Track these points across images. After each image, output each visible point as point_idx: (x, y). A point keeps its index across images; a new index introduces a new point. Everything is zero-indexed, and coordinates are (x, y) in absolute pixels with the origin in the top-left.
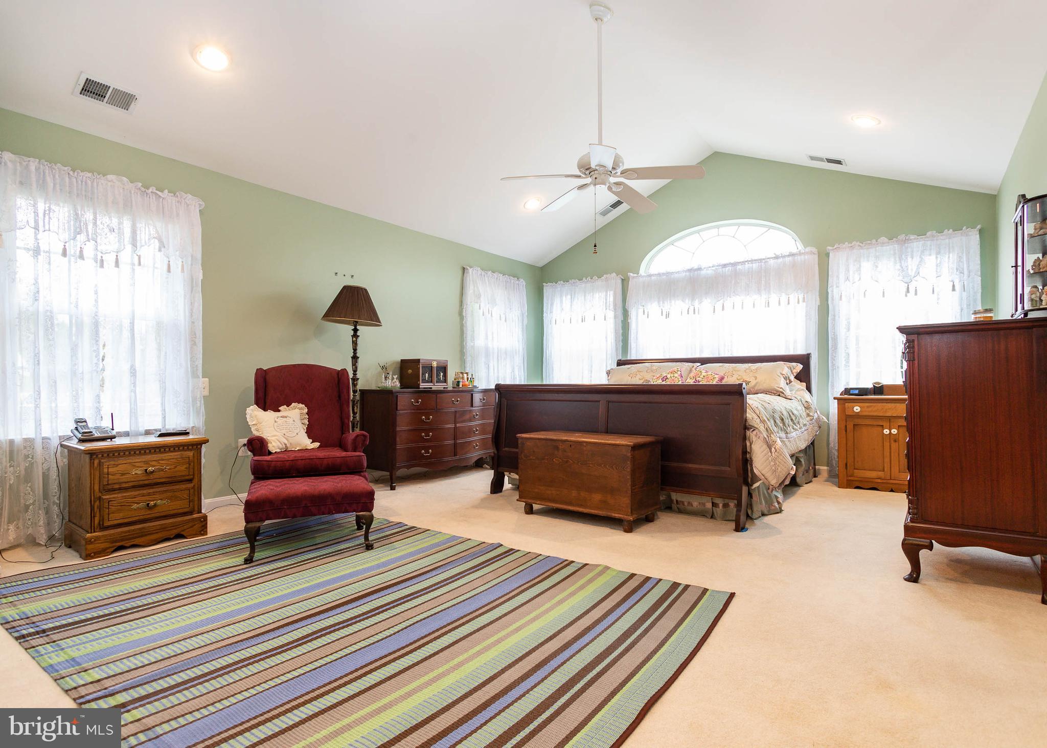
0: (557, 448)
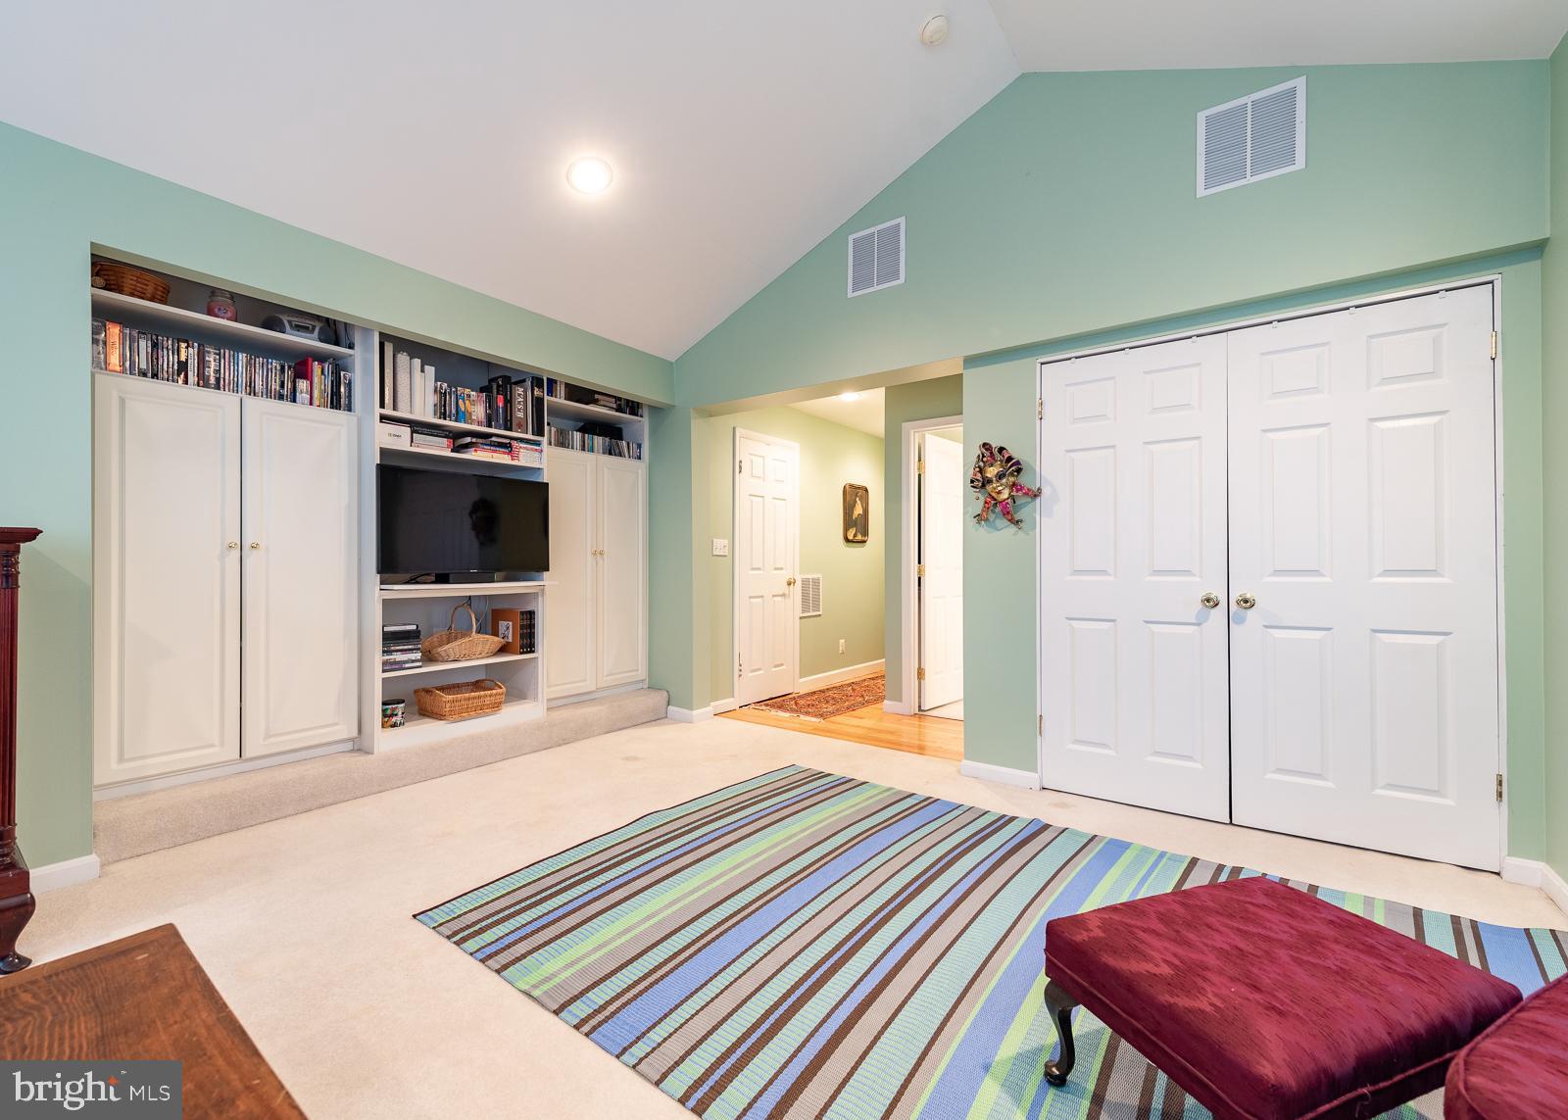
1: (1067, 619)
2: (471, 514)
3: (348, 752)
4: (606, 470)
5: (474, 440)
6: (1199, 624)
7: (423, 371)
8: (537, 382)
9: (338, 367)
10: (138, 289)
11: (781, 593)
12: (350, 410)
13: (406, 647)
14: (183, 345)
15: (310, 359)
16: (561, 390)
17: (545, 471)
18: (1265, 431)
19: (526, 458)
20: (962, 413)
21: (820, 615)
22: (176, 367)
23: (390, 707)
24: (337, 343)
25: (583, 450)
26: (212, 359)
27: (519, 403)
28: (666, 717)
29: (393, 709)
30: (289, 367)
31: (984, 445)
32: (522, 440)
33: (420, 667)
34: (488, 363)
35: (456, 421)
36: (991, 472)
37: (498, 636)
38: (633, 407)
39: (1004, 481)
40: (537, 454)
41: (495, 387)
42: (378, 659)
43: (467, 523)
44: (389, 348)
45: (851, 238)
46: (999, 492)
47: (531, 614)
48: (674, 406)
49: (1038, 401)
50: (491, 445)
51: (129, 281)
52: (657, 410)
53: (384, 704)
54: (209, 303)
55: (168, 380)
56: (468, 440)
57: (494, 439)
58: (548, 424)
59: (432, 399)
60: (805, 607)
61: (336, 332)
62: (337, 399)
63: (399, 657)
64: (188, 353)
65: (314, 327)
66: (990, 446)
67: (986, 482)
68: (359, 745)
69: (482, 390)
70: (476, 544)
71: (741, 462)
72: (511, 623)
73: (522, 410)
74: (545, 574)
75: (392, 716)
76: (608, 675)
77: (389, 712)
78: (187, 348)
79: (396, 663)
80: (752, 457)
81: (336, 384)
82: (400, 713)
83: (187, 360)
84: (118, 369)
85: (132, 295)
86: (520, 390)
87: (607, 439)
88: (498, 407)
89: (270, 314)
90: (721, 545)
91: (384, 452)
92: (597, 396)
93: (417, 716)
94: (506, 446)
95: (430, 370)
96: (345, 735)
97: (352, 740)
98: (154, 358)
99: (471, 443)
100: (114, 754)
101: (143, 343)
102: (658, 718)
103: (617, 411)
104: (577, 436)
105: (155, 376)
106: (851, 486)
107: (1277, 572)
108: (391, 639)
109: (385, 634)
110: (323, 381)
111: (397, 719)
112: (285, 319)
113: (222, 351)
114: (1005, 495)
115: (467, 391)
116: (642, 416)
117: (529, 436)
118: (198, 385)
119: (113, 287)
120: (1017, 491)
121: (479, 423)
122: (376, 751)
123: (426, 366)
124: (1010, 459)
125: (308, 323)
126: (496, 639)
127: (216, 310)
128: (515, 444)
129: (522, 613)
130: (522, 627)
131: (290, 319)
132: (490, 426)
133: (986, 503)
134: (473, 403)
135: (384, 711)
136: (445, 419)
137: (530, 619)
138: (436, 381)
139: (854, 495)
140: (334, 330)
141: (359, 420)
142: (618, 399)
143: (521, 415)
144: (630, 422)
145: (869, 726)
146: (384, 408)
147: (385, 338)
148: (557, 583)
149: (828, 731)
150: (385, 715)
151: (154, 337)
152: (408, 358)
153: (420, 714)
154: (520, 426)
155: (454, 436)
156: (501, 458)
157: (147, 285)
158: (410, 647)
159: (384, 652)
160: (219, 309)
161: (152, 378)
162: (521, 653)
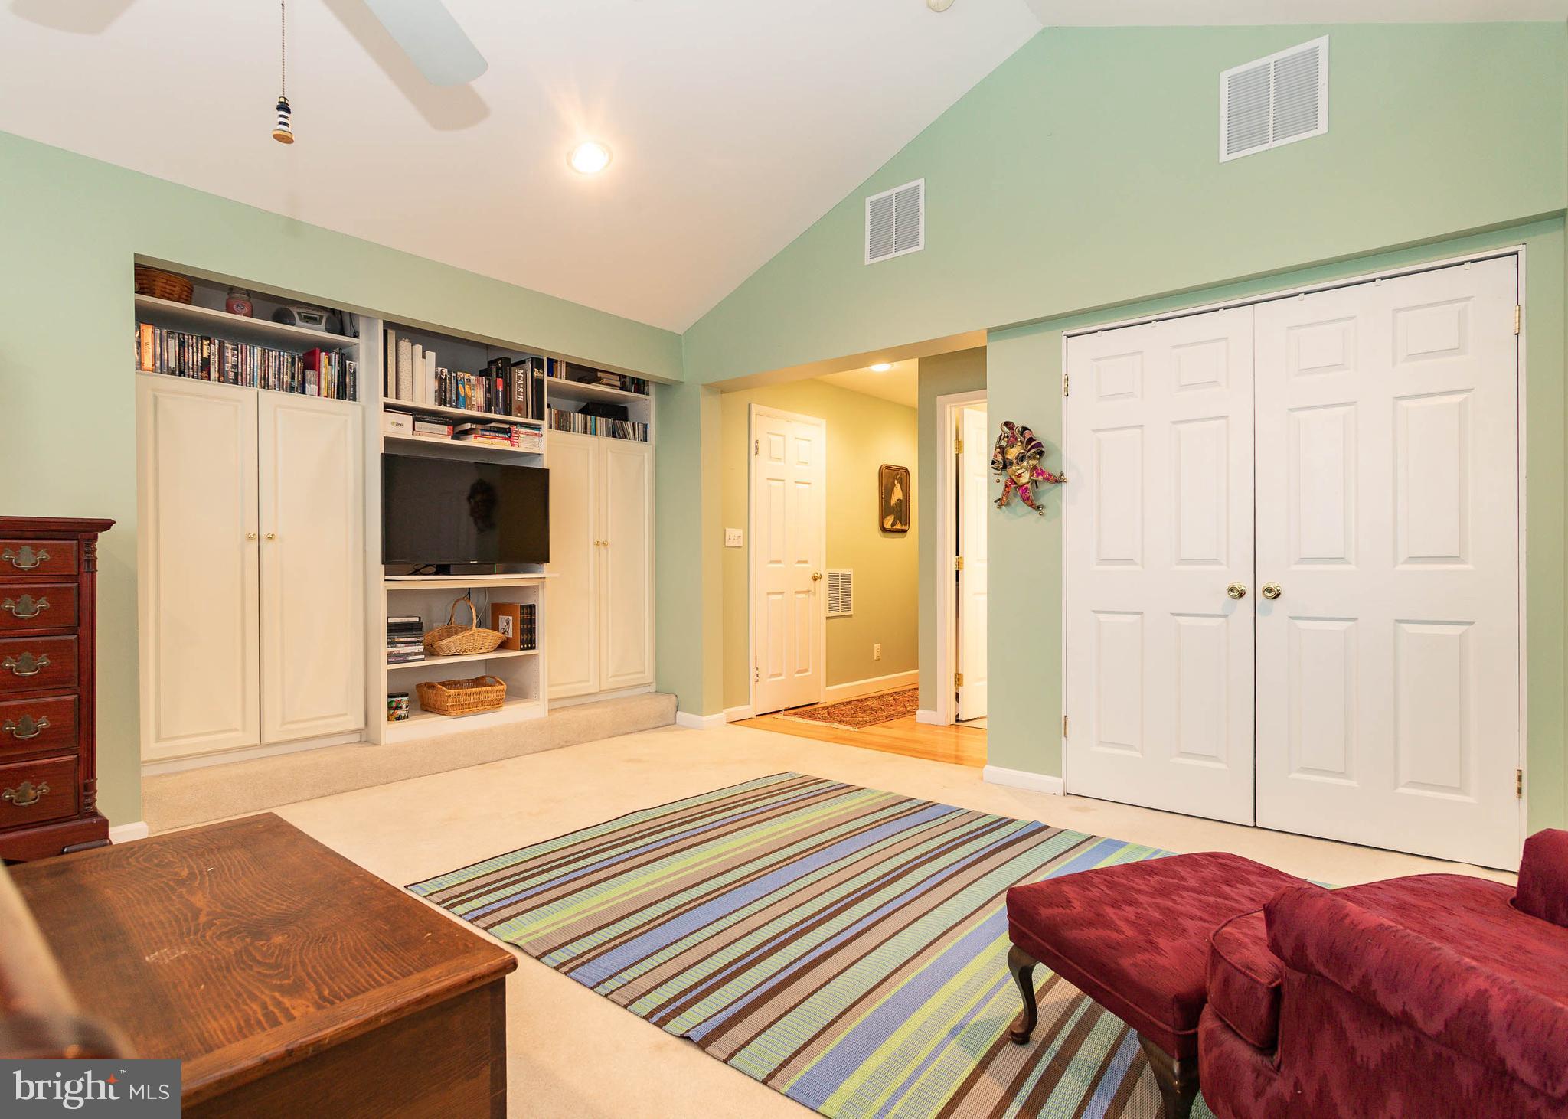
1: (1094, 611)
2: (469, 498)
3: (355, 743)
4: (609, 453)
5: (474, 426)
6: (1225, 616)
7: (424, 357)
8: (537, 363)
9: (345, 357)
10: (168, 291)
11: (805, 589)
12: (354, 400)
13: (409, 639)
14: (206, 342)
15: (318, 350)
16: (562, 370)
17: (545, 456)
18: (1291, 410)
19: (526, 443)
20: (986, 389)
21: (851, 616)
22: (200, 364)
23: (395, 699)
24: (342, 333)
25: (585, 432)
26: (230, 355)
27: (519, 385)
28: (675, 724)
29: (398, 702)
30: (299, 358)
31: (1007, 424)
32: (521, 425)
33: (423, 660)
34: (487, 345)
35: (456, 407)
36: (1013, 453)
37: (498, 631)
38: (639, 385)
39: (1025, 464)
40: (537, 439)
41: (494, 370)
42: (384, 650)
43: (465, 507)
44: (392, 336)
45: (868, 200)
46: (1019, 476)
47: (531, 609)
48: (683, 382)
49: (1064, 377)
50: (490, 431)
51: (159, 284)
52: (665, 386)
53: (389, 696)
54: (227, 300)
55: (193, 377)
56: (468, 426)
57: (493, 424)
58: (549, 406)
59: (433, 385)
60: (833, 606)
61: (342, 322)
62: (344, 389)
63: (402, 649)
64: (211, 350)
65: (321, 317)
66: (1014, 426)
67: (1006, 465)
68: (366, 735)
69: (481, 373)
70: (473, 530)
71: (757, 442)
72: (511, 618)
73: (522, 394)
74: (546, 566)
75: (397, 708)
76: (613, 676)
77: (394, 705)
78: (209, 345)
79: (400, 655)
80: (770, 436)
81: (342, 373)
82: (404, 706)
83: (209, 356)
84: (151, 367)
85: (162, 297)
86: (520, 372)
87: (611, 420)
88: (497, 391)
89: (282, 307)
90: (734, 535)
91: (388, 442)
92: (600, 374)
93: (420, 712)
94: (506, 432)
95: (431, 356)
96: (353, 727)
97: (360, 731)
98: (180, 356)
99: (471, 429)
100: (152, 731)
101: (171, 342)
102: (666, 723)
103: (621, 389)
104: (579, 417)
105: (182, 373)
106: (888, 467)
107: (1303, 560)
108: (396, 631)
109: (389, 625)
110: (330, 372)
111: (402, 712)
112: (295, 311)
113: (240, 346)
114: (1025, 478)
115: (467, 376)
116: (648, 394)
117: (529, 420)
118: (219, 381)
119: (146, 290)
120: (1038, 475)
121: (479, 409)
122: (383, 743)
123: (427, 352)
124: (1031, 440)
125: (316, 314)
126: (496, 633)
127: (235, 307)
128: (514, 428)
129: (522, 607)
130: (522, 622)
131: (301, 310)
132: (489, 411)
133: (1006, 486)
134: (472, 387)
135: (389, 703)
136: (445, 406)
137: (531, 613)
138: (437, 366)
139: (892, 477)
140: (340, 320)
141: (364, 409)
142: (622, 376)
143: (520, 398)
144: (634, 400)
145: (896, 736)
146: (387, 397)
147: (388, 325)
148: (556, 575)
149: (851, 740)
150: (390, 708)
151: (181, 336)
152: (410, 344)
153: (422, 710)
154: (519, 409)
155: (454, 422)
156: (501, 444)
157: (175, 287)
158: (413, 639)
159: (389, 643)
160: (237, 306)
161: (180, 375)
162: (522, 649)
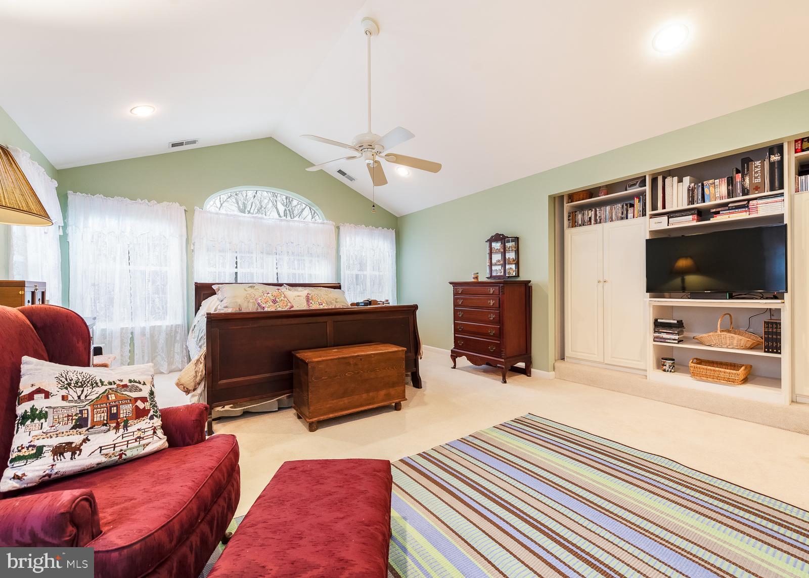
0: (349, 364)
7: (681, 182)
8: (774, 150)
14: (590, 211)
15: (635, 198)
17: (786, 214)
19: (765, 210)
22: (588, 220)
26: (598, 213)
27: (757, 172)
30: (625, 205)
32: (759, 198)
35: (701, 203)
40: (779, 203)
42: (651, 334)
47: (778, 325)
50: (731, 209)
53: (657, 358)
55: (586, 225)
59: (686, 195)
63: (664, 335)
64: (592, 214)
65: (638, 183)
73: (760, 176)
79: (662, 338)
84: (574, 226)
86: (757, 163)
88: (736, 182)
91: (651, 233)
95: (686, 179)
99: (717, 212)
108: (658, 325)
109: (656, 323)
111: (667, 368)
112: (627, 185)
113: (602, 208)
115: (712, 181)
117: (767, 193)
118: (595, 224)
121: (722, 198)
122: (652, 380)
123: (683, 178)
125: (635, 182)
128: (752, 203)
132: (730, 197)
134: (716, 187)
136: (693, 204)
137: (777, 328)
143: (758, 180)
150: (658, 364)
151: (583, 212)
152: (673, 179)
154: (757, 188)
155: (700, 212)
156: (738, 216)
159: (655, 332)
160: (601, 193)
161: (582, 226)
